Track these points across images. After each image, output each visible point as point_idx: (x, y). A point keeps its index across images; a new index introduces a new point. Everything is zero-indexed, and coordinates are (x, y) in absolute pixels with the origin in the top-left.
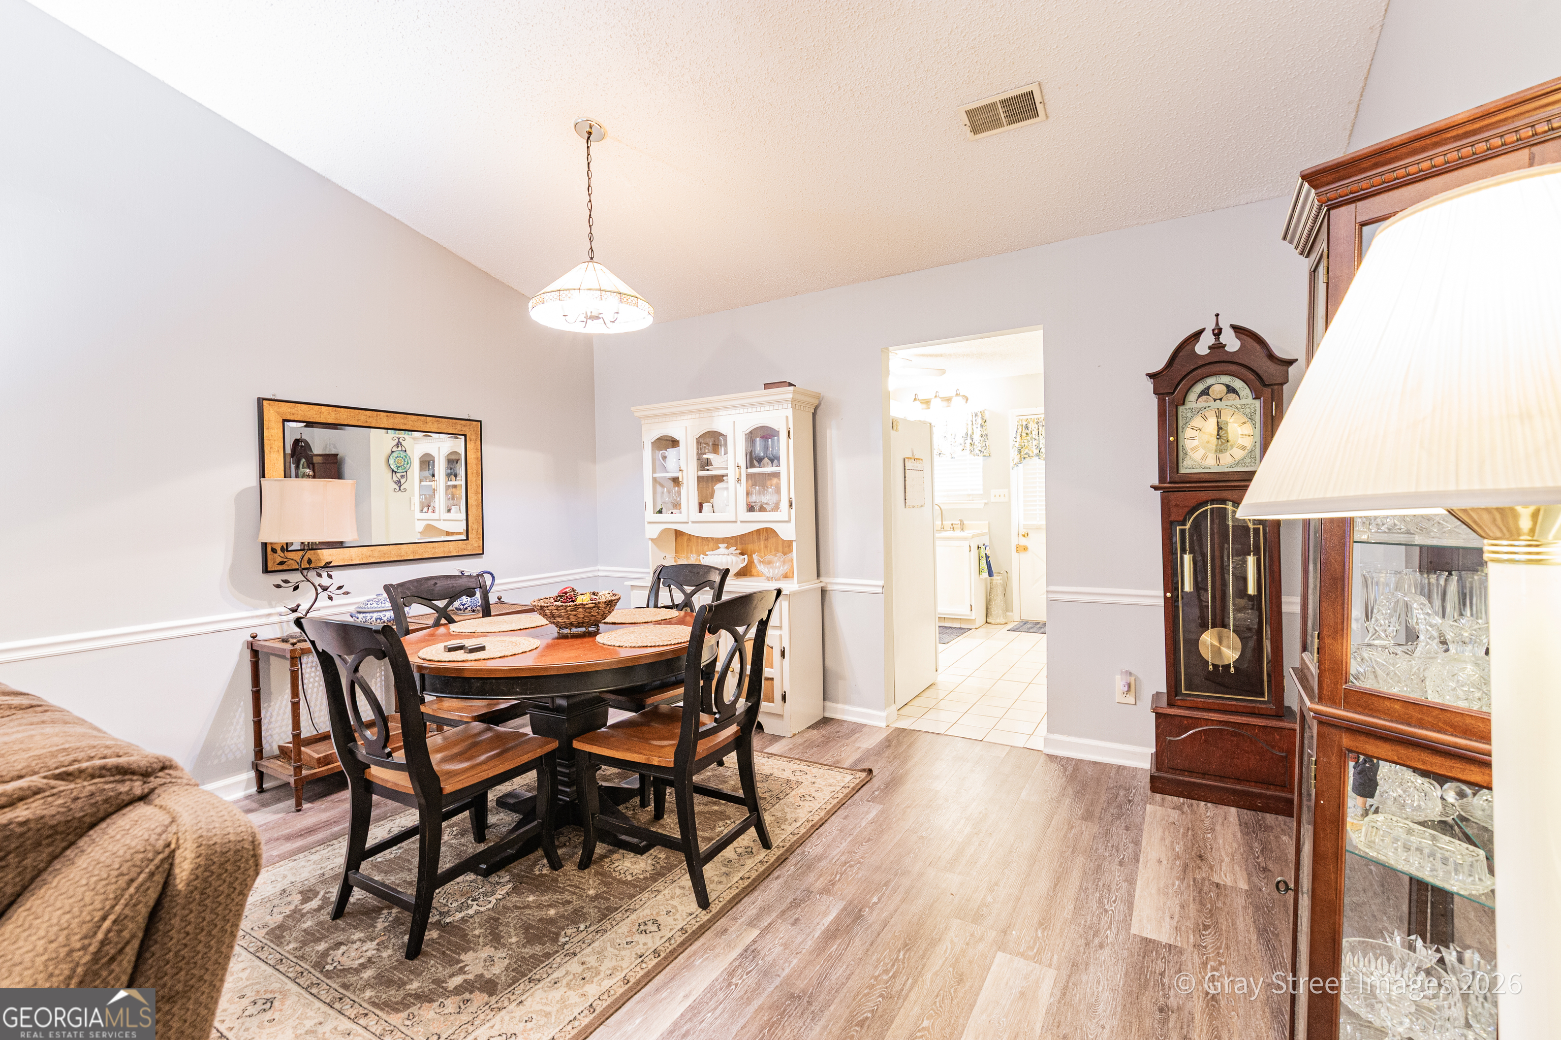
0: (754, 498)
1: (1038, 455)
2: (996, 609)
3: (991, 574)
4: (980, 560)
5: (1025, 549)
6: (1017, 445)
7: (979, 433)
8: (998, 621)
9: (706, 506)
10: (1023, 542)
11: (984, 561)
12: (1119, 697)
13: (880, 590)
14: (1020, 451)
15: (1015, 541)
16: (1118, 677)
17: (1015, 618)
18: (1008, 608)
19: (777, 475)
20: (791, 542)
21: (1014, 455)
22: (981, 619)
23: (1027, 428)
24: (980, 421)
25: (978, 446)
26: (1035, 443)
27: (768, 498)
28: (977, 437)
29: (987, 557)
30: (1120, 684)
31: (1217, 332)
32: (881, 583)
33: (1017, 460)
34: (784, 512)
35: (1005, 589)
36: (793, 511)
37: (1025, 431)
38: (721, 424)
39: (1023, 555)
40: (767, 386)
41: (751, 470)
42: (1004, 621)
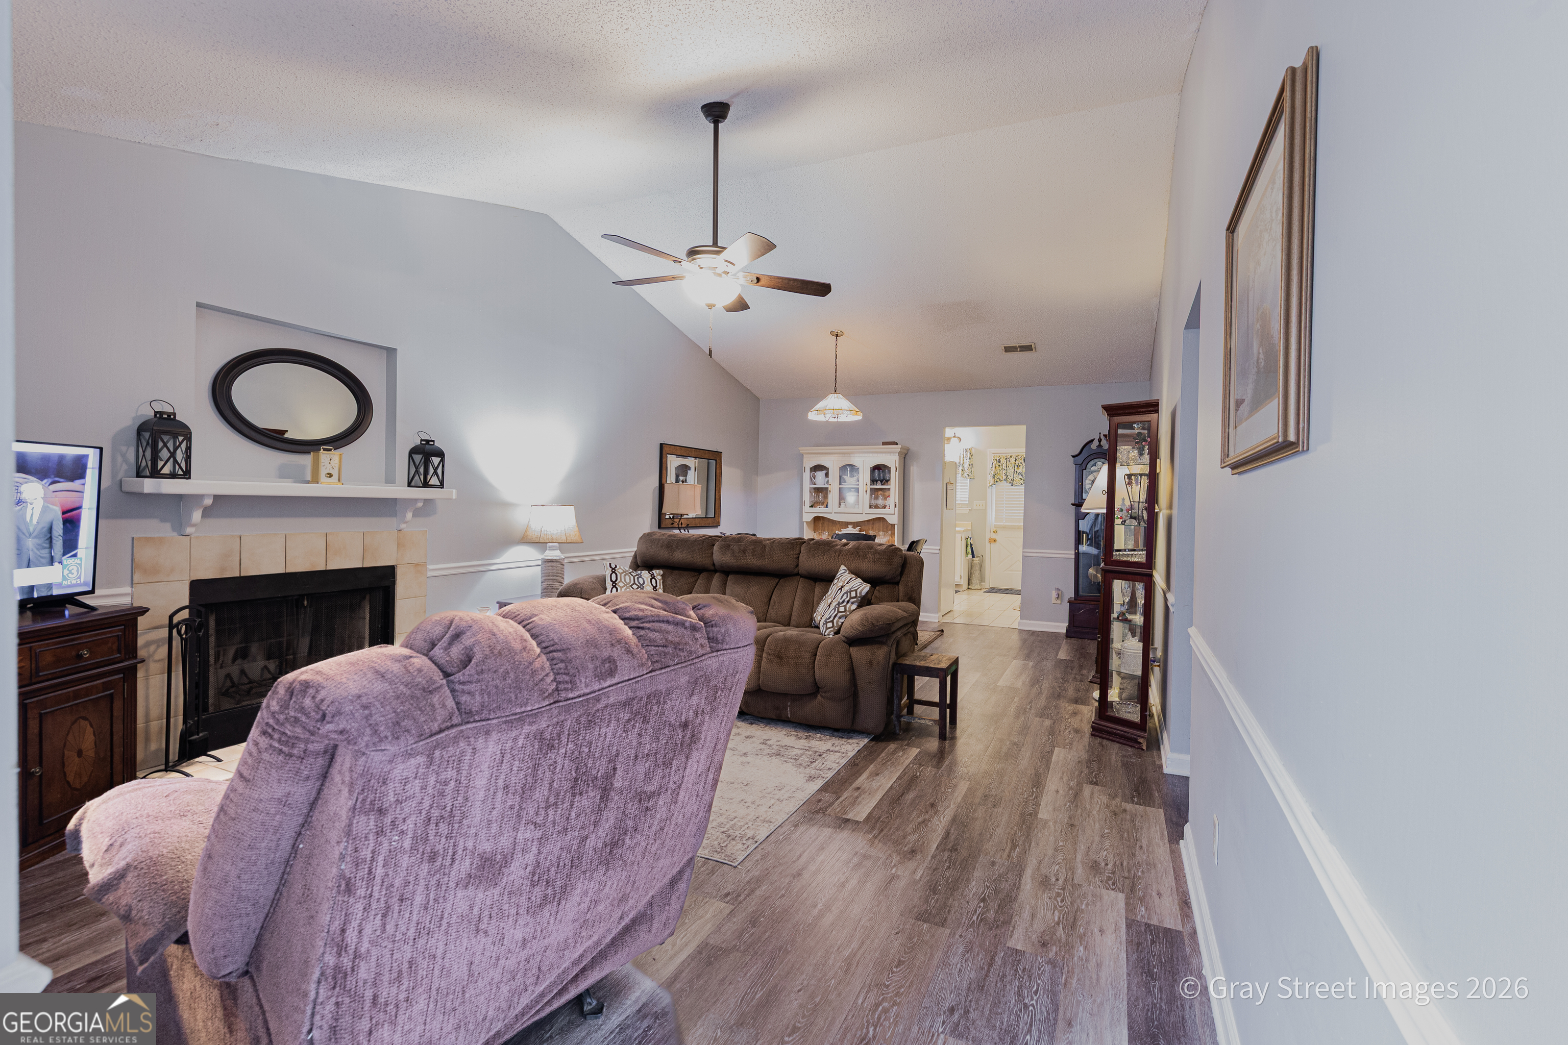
0: (873, 502)
1: (1006, 480)
2: (975, 580)
3: (973, 556)
4: (966, 547)
5: (995, 541)
6: (993, 472)
7: (968, 463)
8: (976, 587)
9: (842, 505)
10: (994, 536)
11: (969, 548)
12: (1054, 601)
13: (938, 551)
14: (994, 477)
15: (988, 536)
16: (1054, 592)
17: (987, 586)
18: (982, 580)
19: (889, 489)
20: (893, 525)
21: (990, 478)
22: (965, 586)
23: (999, 462)
24: (969, 455)
25: (967, 472)
26: (1004, 472)
27: (880, 502)
28: (966, 466)
29: (971, 545)
30: (1054, 594)
31: (1100, 440)
32: (938, 548)
33: (992, 482)
34: (891, 511)
35: (981, 567)
36: (897, 509)
37: (998, 464)
38: (857, 460)
39: (993, 545)
40: (884, 444)
41: (872, 487)
42: (980, 588)
